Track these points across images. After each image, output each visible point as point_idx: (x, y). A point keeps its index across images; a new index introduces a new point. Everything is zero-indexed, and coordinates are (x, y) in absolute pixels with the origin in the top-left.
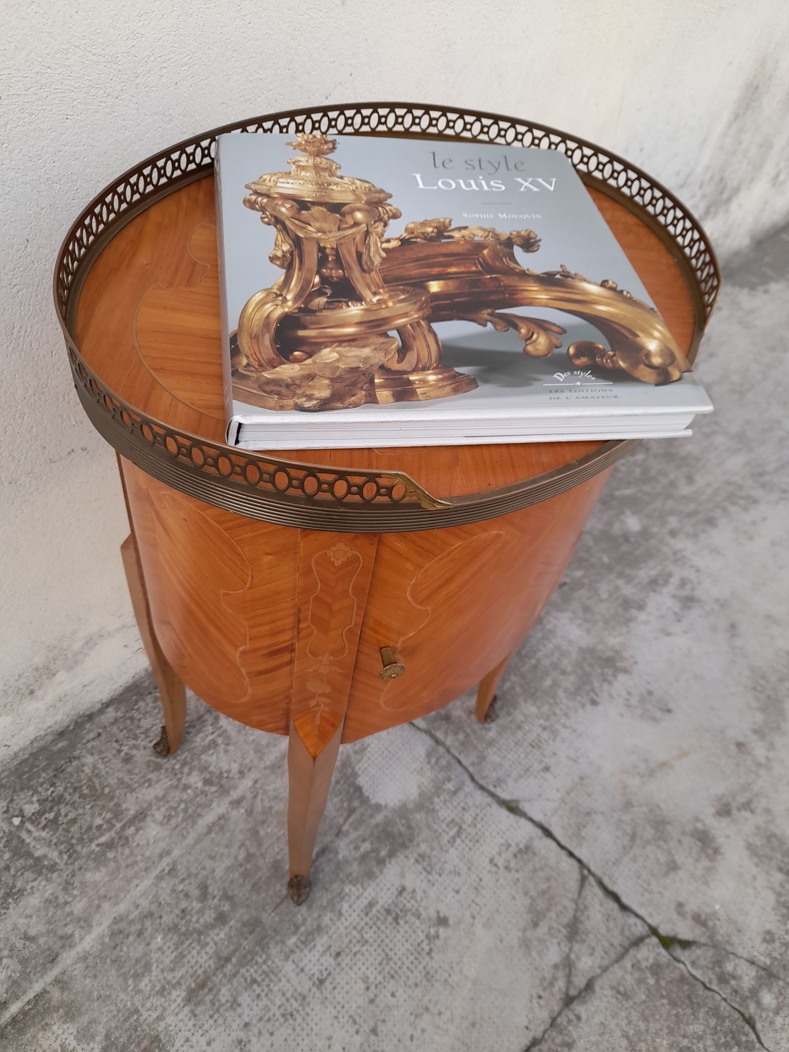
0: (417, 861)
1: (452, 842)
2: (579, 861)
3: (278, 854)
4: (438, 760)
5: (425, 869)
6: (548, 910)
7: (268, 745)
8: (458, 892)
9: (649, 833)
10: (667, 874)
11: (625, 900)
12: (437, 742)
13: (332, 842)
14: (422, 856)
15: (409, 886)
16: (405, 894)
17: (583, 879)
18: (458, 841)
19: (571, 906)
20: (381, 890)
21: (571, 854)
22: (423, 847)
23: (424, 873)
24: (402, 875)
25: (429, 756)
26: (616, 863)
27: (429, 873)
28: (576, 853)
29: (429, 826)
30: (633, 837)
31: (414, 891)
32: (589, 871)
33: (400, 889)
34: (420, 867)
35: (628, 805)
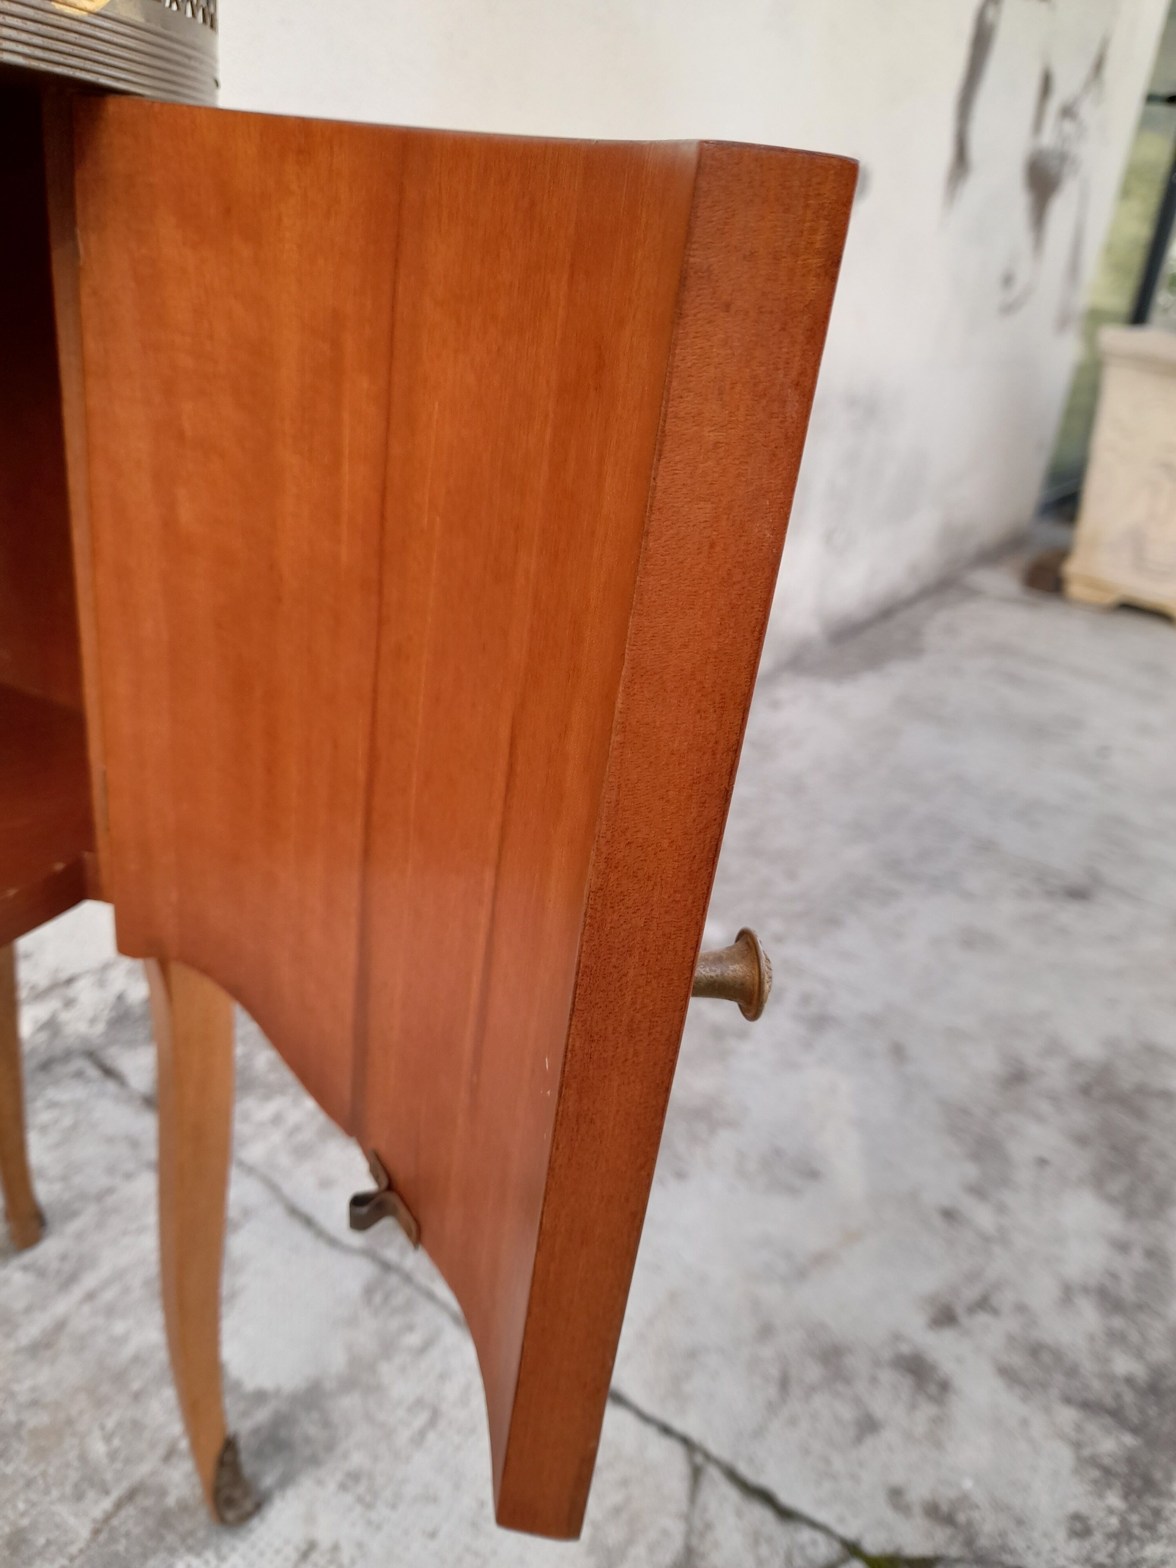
0: (343, 1487)
1: (419, 1438)
2: (686, 1442)
3: (23, 1515)
4: (387, 1298)
5: (360, 1500)
6: (630, 1541)
7: (28, 1310)
8: (433, 1535)
9: (814, 1372)
10: (859, 1439)
11: (785, 1498)
12: (386, 1267)
13: (154, 1473)
14: (354, 1477)
15: (324, 1537)
16: (315, 1557)
17: (696, 1474)
18: (431, 1436)
19: (677, 1529)
20: (262, 1554)
21: (666, 1430)
22: (358, 1460)
23: (359, 1509)
24: (310, 1518)
25: (369, 1292)
26: (759, 1433)
27: (369, 1506)
28: (678, 1425)
29: (369, 1418)
30: (784, 1384)
31: (336, 1548)
32: (708, 1456)
33: (303, 1547)
34: (348, 1498)
35: (766, 1332)
